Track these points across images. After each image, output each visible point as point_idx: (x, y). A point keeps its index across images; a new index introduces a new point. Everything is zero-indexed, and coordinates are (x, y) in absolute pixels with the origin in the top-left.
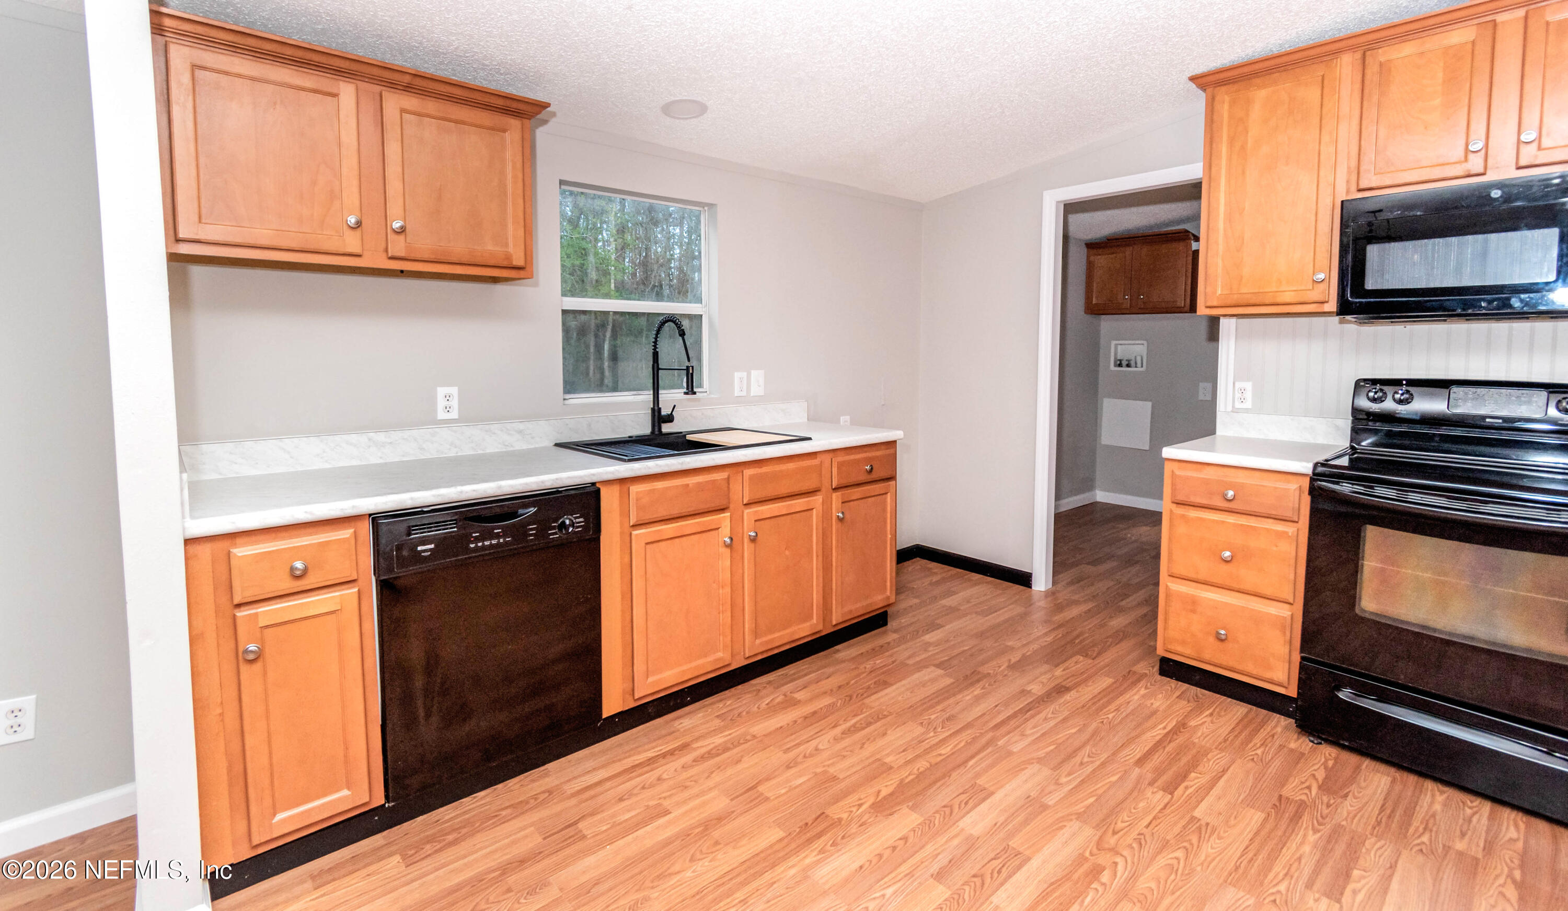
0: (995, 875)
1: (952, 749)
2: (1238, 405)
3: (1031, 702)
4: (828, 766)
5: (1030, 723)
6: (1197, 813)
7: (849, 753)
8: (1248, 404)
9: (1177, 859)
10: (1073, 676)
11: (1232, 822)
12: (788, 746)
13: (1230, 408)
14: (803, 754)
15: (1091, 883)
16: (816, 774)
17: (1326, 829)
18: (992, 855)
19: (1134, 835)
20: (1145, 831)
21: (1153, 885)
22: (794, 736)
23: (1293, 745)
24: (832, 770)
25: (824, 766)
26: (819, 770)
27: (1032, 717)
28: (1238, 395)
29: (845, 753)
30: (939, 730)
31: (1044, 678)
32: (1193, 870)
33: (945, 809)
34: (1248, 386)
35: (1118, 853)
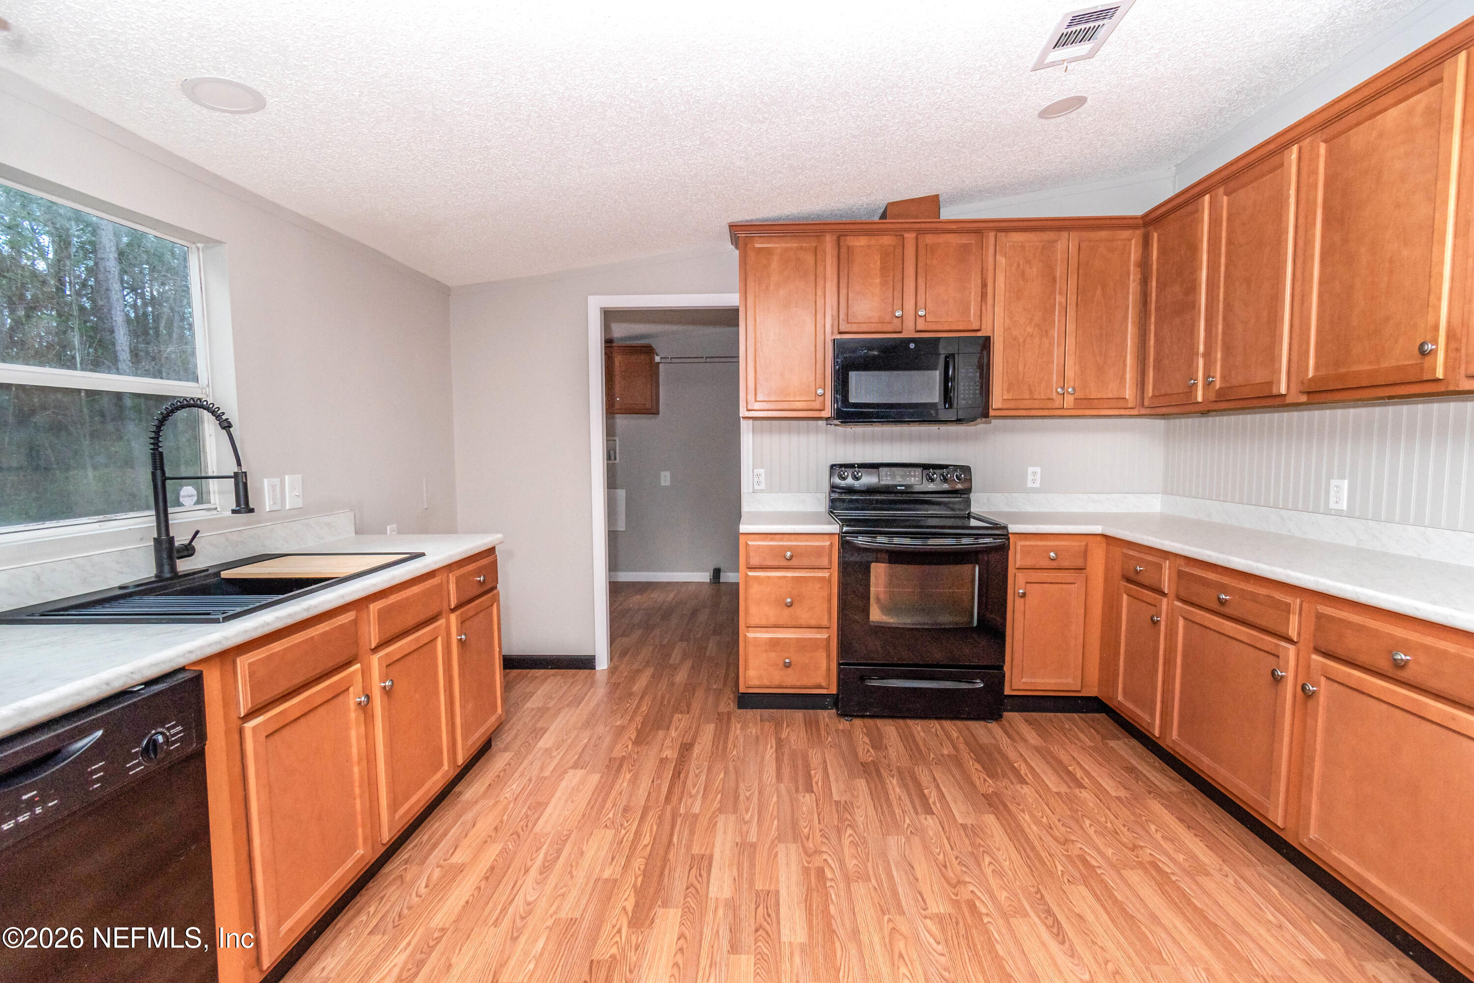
0: (769, 919)
1: (651, 836)
2: (757, 487)
3: (675, 766)
4: (555, 913)
5: (689, 783)
6: (836, 797)
7: (564, 889)
8: (763, 486)
9: (851, 835)
10: (686, 732)
11: (856, 793)
12: (494, 918)
13: (751, 490)
14: (518, 916)
15: (825, 884)
16: (550, 929)
17: (895, 772)
18: (753, 906)
19: (818, 834)
20: (821, 827)
21: (855, 862)
22: (490, 905)
23: (841, 727)
24: (563, 915)
25: (551, 916)
26: (550, 922)
27: (686, 777)
28: (756, 480)
29: (561, 891)
30: (626, 824)
31: (668, 742)
32: (864, 837)
33: (690, 890)
34: (761, 471)
35: (821, 852)
